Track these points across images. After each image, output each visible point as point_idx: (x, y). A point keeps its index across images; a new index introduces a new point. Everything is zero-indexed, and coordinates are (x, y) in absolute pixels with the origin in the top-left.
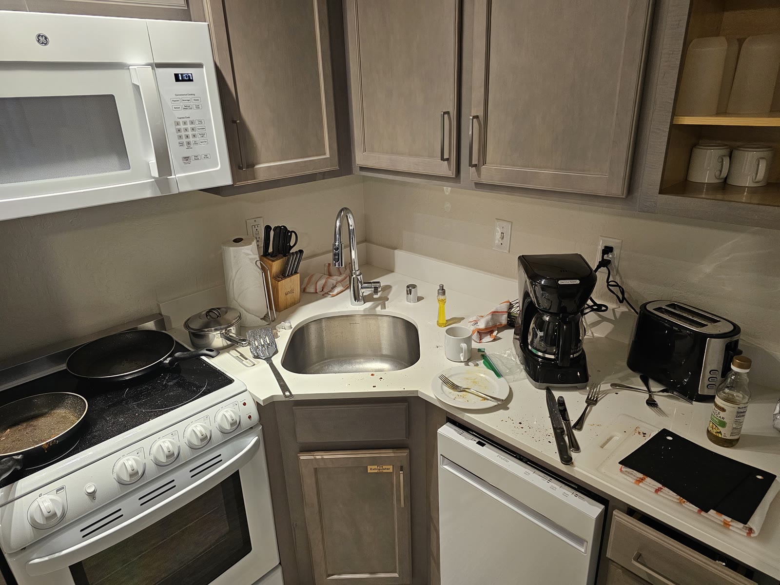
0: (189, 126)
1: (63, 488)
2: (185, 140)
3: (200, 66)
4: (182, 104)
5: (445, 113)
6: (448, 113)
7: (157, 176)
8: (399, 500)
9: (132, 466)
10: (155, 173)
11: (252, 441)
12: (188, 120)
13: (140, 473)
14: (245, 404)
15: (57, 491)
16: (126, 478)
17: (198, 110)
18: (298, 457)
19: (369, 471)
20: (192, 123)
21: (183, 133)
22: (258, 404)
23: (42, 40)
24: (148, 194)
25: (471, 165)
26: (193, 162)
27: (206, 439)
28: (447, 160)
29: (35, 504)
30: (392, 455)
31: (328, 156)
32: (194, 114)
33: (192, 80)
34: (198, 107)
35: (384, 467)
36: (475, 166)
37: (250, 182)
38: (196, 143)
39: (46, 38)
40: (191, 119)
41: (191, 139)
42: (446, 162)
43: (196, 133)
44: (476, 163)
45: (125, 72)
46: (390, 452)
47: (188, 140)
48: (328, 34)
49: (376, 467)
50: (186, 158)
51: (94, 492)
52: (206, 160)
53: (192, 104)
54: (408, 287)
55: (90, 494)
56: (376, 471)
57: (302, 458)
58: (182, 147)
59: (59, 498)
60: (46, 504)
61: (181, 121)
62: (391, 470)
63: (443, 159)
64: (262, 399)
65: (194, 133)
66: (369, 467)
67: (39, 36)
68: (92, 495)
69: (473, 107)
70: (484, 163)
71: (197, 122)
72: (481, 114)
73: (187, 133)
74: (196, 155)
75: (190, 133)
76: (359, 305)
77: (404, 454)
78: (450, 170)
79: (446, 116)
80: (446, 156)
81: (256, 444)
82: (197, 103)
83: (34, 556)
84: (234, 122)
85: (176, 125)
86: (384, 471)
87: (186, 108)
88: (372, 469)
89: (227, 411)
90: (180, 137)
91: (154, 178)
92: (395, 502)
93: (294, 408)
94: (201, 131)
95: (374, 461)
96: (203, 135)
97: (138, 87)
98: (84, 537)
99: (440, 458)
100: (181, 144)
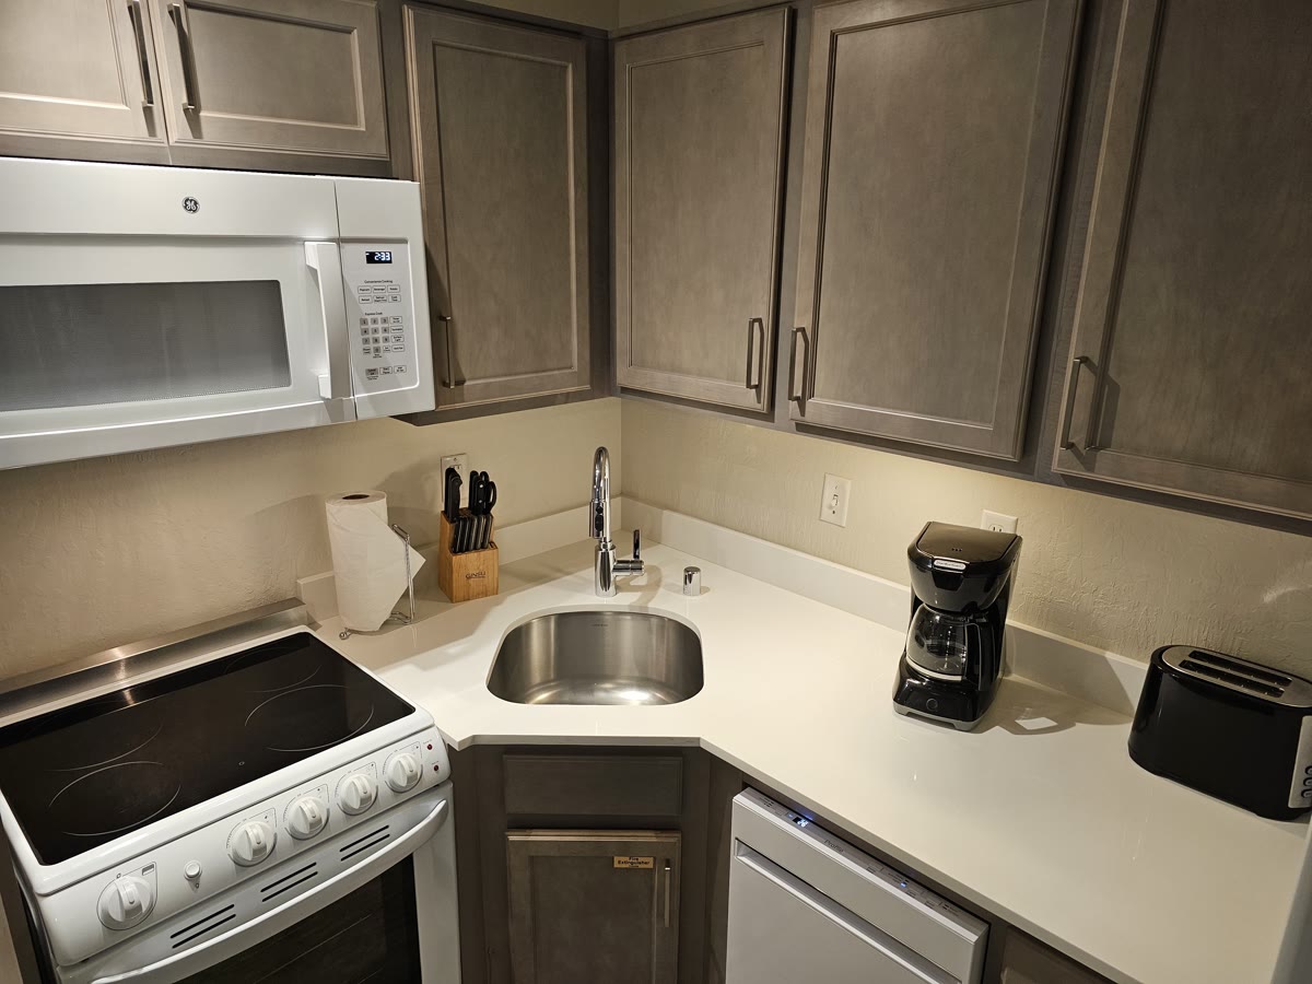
0: (380, 326)
1: (152, 866)
2: (372, 346)
3: (404, 241)
4: (374, 294)
5: (755, 320)
6: (760, 321)
7: (329, 395)
8: (661, 915)
9: (257, 837)
10: (327, 392)
11: (437, 806)
12: (379, 317)
13: (269, 848)
14: (430, 747)
15: (144, 870)
16: (247, 856)
17: (395, 303)
18: (505, 838)
19: (616, 865)
20: (385, 321)
21: (370, 336)
22: (450, 749)
23: (191, 205)
24: (312, 422)
25: (791, 397)
26: (381, 377)
27: (368, 801)
28: (756, 387)
29: (112, 889)
30: (654, 840)
31: (576, 369)
32: (388, 309)
33: (390, 262)
34: (395, 299)
35: (640, 859)
36: (797, 399)
37: (458, 406)
38: (387, 350)
39: (196, 203)
40: (384, 316)
41: (381, 344)
42: (754, 390)
43: (390, 335)
44: (800, 394)
45: (298, 249)
46: (650, 834)
47: (376, 345)
48: (585, 193)
49: (627, 859)
50: (372, 372)
51: (198, 875)
52: (400, 375)
53: (387, 294)
54: (686, 570)
55: (191, 879)
56: (627, 866)
57: (511, 838)
58: (368, 355)
59: (147, 881)
60: (128, 890)
61: (369, 318)
62: (651, 866)
63: (749, 385)
64: (458, 740)
65: (386, 335)
66: (616, 859)
67: (187, 200)
68: (194, 880)
69: (798, 315)
70: (812, 395)
71: (392, 320)
72: (807, 324)
73: (376, 336)
74: (386, 366)
75: (380, 335)
76: (608, 596)
77: (673, 839)
78: (759, 402)
79: (756, 325)
80: (755, 381)
81: (443, 813)
82: (394, 293)
83: (100, 974)
84: (444, 319)
85: (361, 324)
86: (640, 866)
87: (378, 300)
88: (620, 862)
89: (404, 757)
90: (366, 341)
91: (323, 399)
92: (655, 919)
93: (505, 756)
94: (398, 333)
95: (625, 849)
96: (398, 339)
97: (316, 271)
98: (175, 947)
99: (734, 844)
100: (367, 351)
